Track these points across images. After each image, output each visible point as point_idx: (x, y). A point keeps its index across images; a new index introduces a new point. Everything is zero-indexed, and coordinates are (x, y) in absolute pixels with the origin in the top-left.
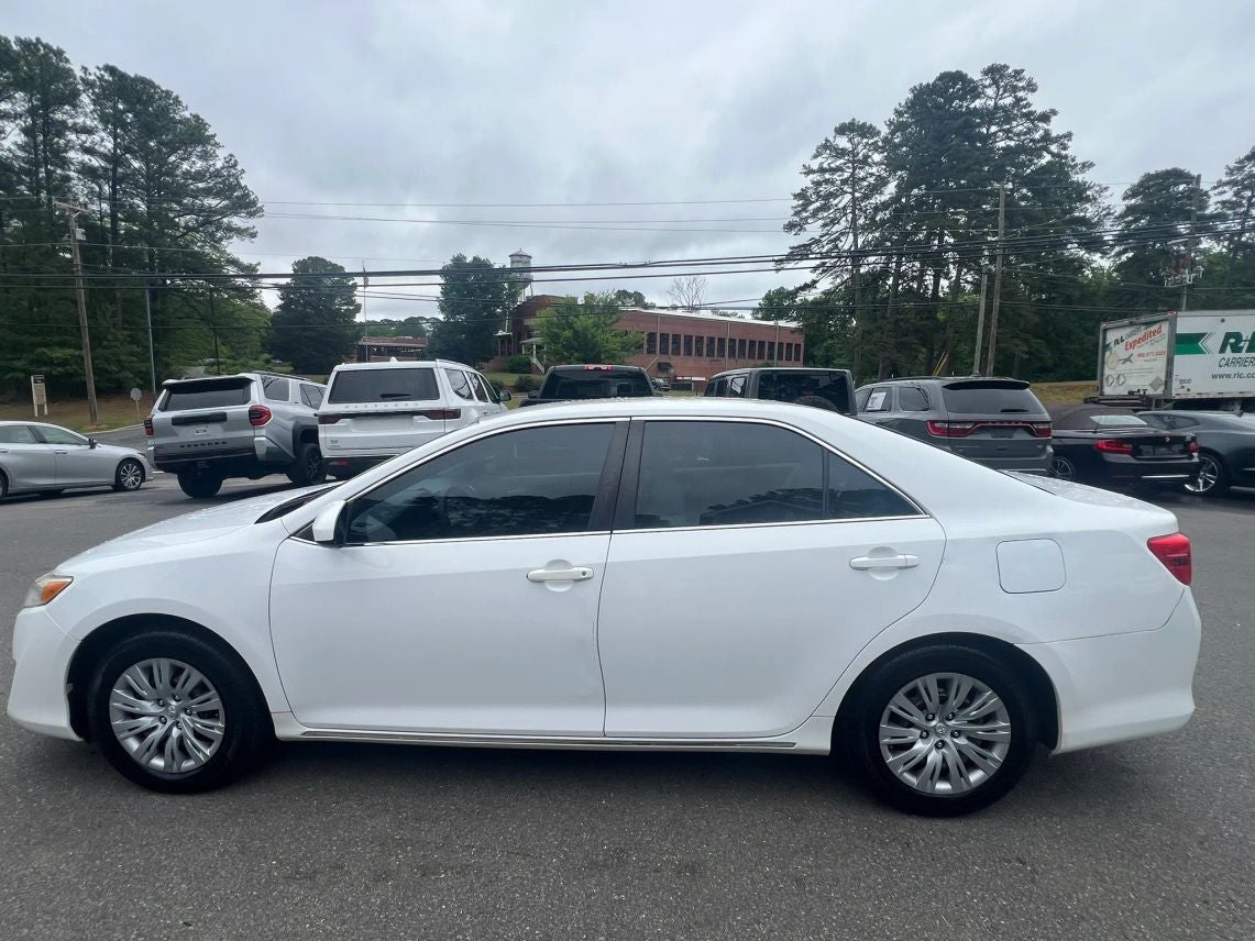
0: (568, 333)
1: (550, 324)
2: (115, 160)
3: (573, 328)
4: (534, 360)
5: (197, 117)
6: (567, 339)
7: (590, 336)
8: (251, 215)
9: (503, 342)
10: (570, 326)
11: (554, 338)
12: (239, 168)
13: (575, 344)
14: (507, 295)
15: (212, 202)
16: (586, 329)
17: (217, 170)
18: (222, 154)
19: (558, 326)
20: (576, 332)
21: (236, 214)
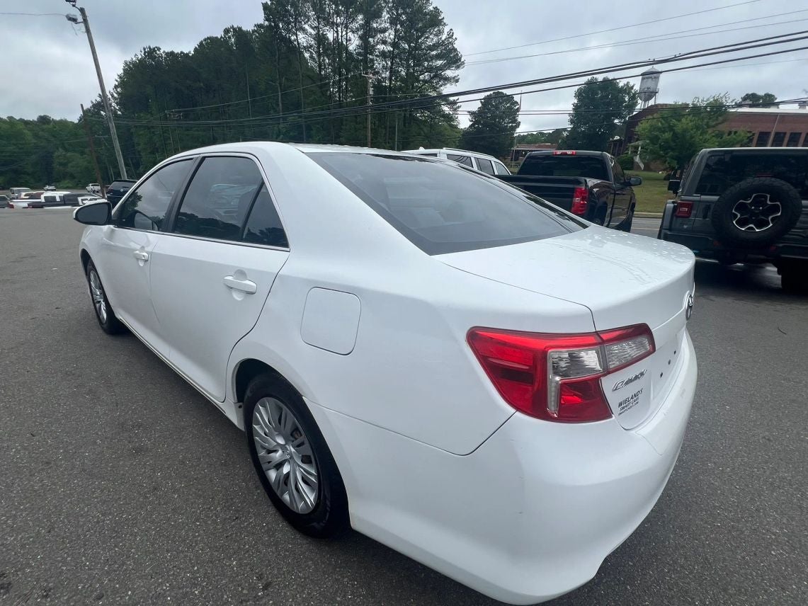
0: (667, 135)
1: (653, 128)
2: (394, 45)
3: (673, 130)
4: (637, 159)
5: (436, 8)
6: (666, 141)
7: (688, 137)
8: (458, 67)
9: (615, 145)
10: (671, 128)
11: (654, 140)
12: (454, 37)
13: (673, 144)
14: (626, 107)
15: (439, 63)
16: (685, 131)
17: (443, 41)
18: (446, 29)
19: (659, 129)
20: (675, 135)
21: (449, 68)
